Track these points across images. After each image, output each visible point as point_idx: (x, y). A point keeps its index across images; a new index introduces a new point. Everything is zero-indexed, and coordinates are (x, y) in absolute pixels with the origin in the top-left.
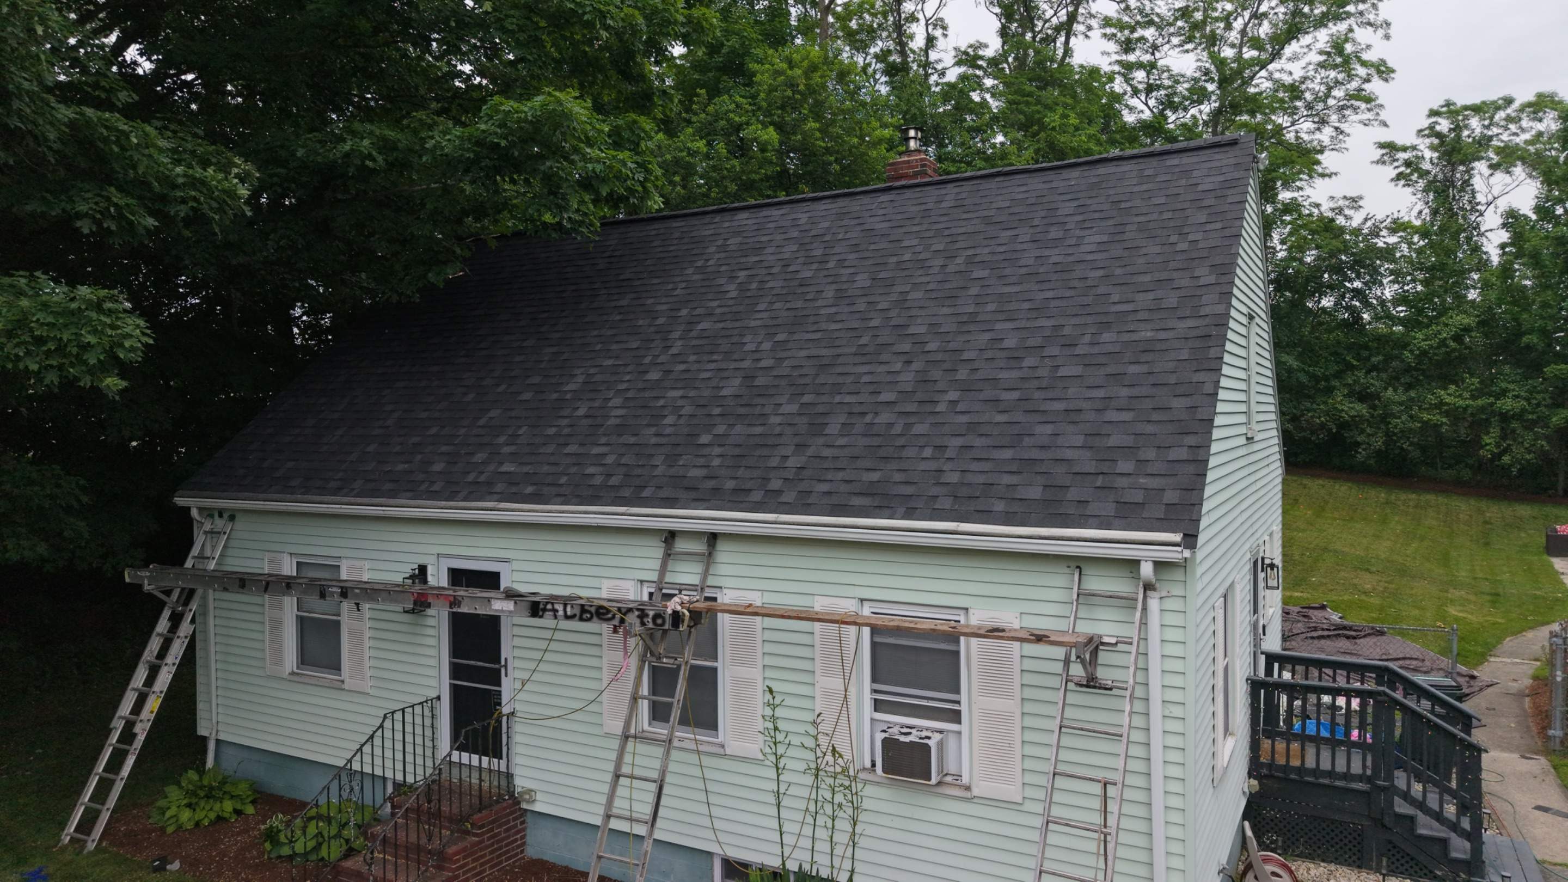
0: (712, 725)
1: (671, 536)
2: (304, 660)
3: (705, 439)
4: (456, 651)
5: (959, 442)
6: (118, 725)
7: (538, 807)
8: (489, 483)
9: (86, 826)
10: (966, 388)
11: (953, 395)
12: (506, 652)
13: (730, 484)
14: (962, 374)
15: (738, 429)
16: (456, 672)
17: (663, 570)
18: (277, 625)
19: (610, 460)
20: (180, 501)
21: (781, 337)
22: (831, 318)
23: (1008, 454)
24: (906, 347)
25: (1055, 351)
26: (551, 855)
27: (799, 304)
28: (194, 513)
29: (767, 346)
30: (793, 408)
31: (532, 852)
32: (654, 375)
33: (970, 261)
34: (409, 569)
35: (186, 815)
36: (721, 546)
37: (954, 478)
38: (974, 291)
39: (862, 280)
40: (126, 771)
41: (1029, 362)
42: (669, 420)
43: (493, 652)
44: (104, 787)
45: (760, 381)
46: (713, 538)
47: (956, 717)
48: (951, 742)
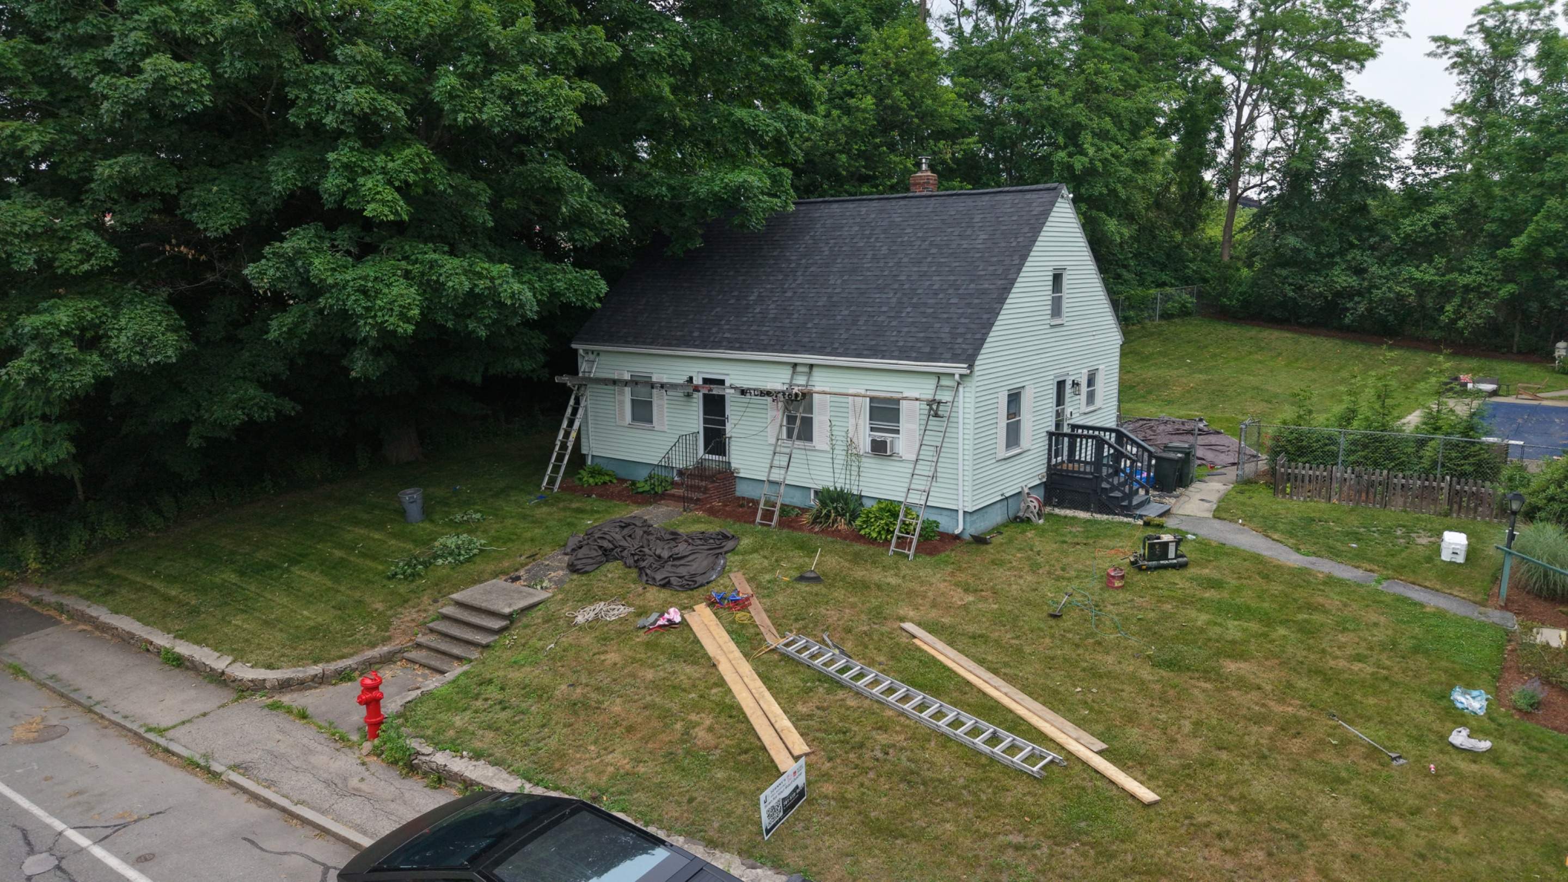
0: (810, 439)
1: (795, 365)
2: (634, 418)
3: (810, 325)
4: (706, 412)
5: (906, 329)
6: (558, 443)
7: (741, 475)
8: (720, 342)
9: (552, 481)
10: (915, 306)
11: (909, 309)
12: (727, 413)
13: (819, 345)
14: (914, 301)
15: (824, 321)
16: (706, 421)
17: (792, 378)
18: (622, 403)
19: (771, 333)
20: (574, 346)
21: (846, 278)
22: (868, 269)
23: (922, 335)
24: (896, 286)
25: (950, 291)
26: (746, 495)
27: (856, 261)
28: (581, 352)
29: (839, 282)
30: (846, 312)
31: (738, 494)
32: (789, 294)
33: (931, 244)
34: (686, 378)
35: (591, 480)
36: (815, 369)
37: (901, 344)
38: (929, 260)
39: (884, 250)
40: (565, 461)
41: (941, 296)
42: (796, 316)
43: (722, 412)
44: (556, 469)
45: (834, 299)
46: (811, 366)
47: (897, 432)
48: (896, 442)
